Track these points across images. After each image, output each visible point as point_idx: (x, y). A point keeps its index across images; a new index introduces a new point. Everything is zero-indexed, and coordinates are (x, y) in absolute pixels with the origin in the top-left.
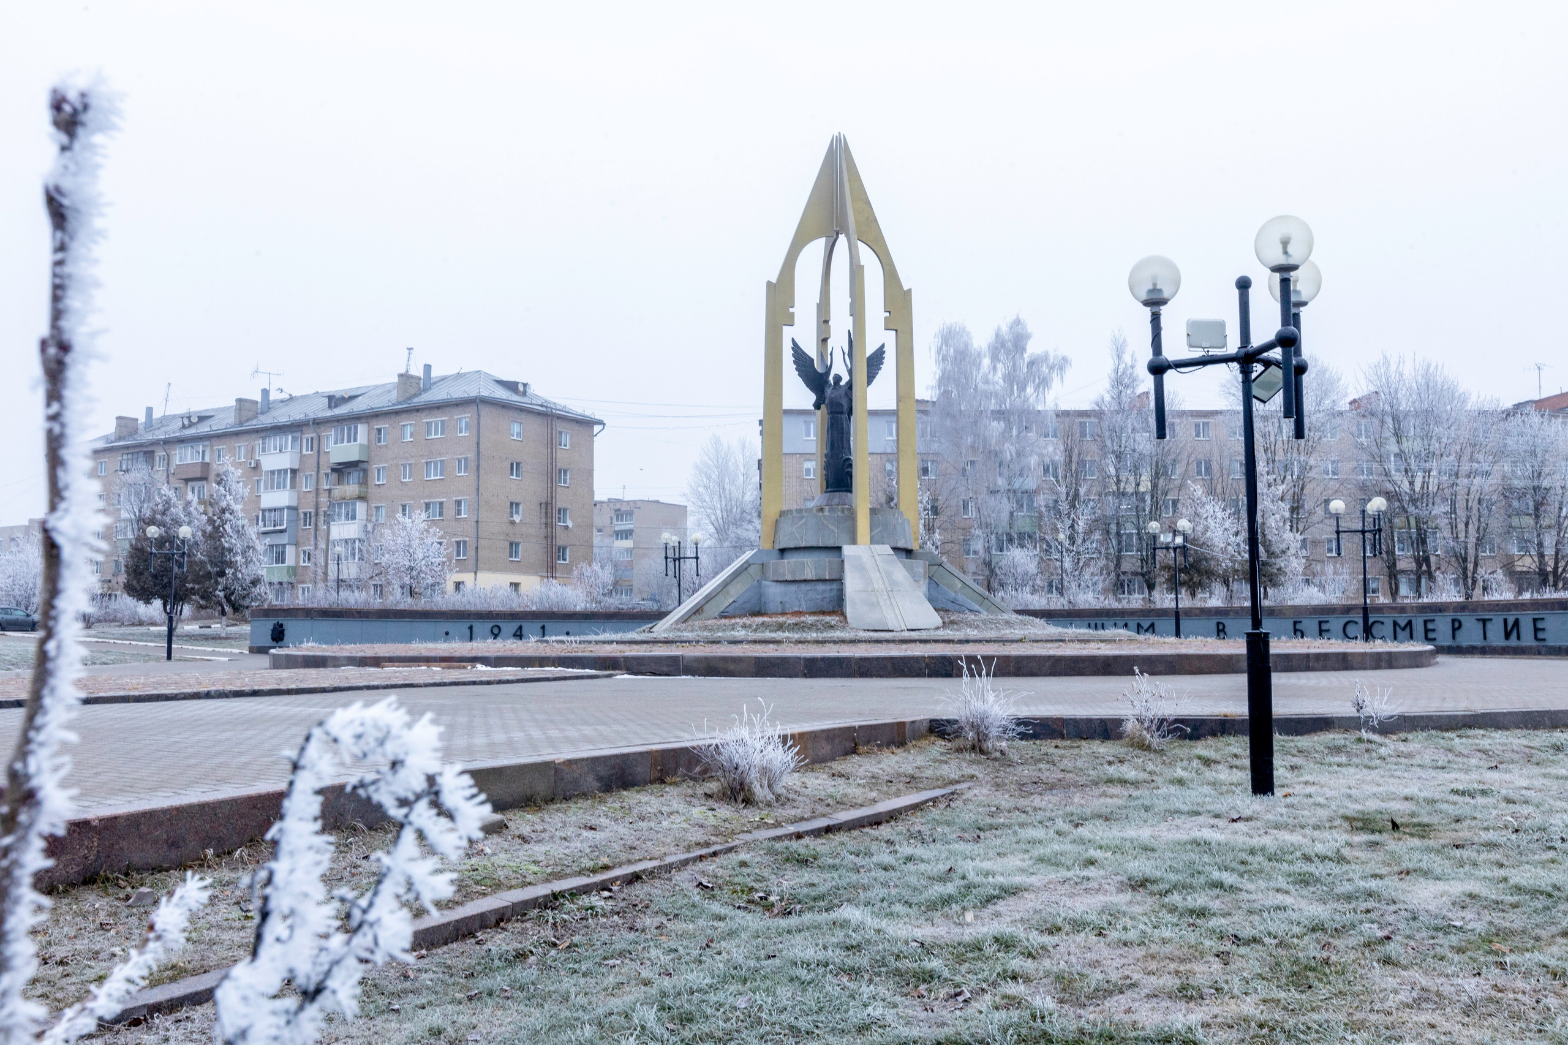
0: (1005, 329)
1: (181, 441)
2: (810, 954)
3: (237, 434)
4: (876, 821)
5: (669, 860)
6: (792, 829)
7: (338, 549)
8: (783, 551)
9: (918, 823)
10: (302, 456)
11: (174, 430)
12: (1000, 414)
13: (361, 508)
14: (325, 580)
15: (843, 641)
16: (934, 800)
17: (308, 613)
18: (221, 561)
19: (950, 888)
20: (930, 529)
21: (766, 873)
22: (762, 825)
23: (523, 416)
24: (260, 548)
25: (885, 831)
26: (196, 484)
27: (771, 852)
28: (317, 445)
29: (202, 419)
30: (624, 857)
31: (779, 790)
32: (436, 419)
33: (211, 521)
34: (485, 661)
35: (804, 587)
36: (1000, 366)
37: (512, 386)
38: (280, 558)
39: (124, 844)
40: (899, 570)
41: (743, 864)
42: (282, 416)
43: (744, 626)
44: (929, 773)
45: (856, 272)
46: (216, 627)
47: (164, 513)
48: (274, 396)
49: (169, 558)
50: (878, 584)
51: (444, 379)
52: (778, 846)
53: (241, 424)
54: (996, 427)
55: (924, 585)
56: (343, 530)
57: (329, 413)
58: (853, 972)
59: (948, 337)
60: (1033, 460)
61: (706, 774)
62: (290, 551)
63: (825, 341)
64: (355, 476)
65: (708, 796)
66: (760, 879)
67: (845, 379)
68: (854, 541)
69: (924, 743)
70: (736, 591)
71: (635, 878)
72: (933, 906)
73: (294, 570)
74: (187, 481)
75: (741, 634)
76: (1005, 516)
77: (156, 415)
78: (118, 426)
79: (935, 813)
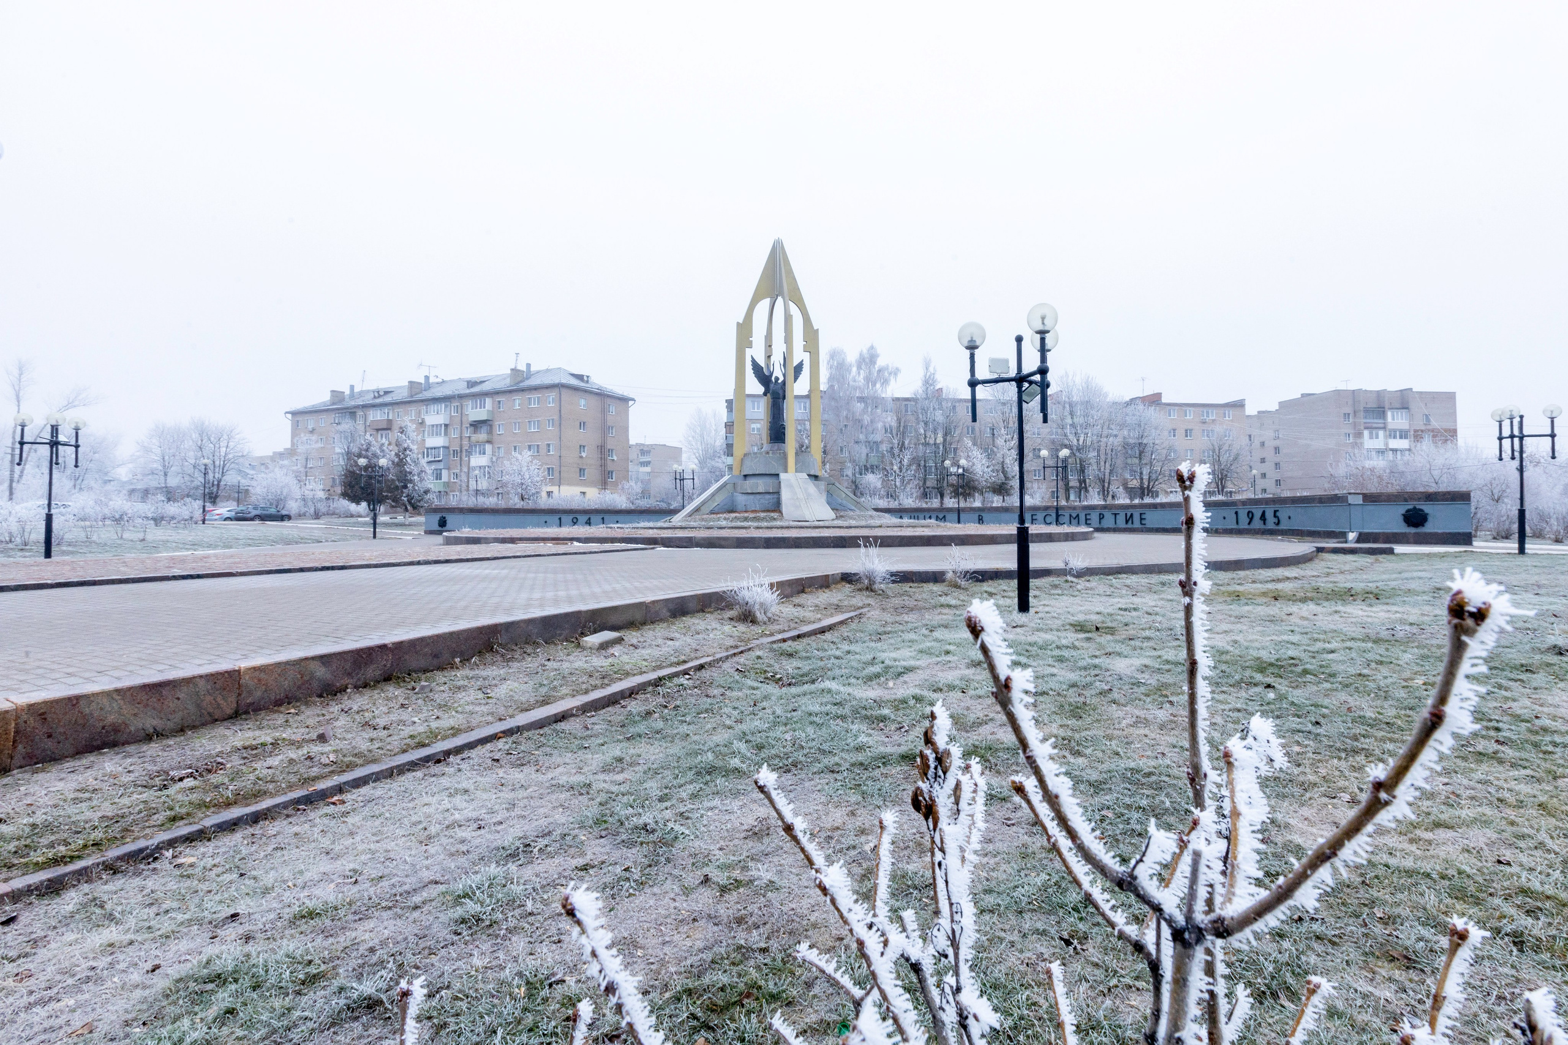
0: (865, 351)
1: (374, 406)
2: (816, 708)
3: (409, 402)
4: (822, 631)
5: (718, 656)
6: (780, 637)
7: (477, 472)
8: (745, 476)
9: (844, 631)
10: (451, 417)
11: (368, 399)
12: (861, 399)
13: (488, 447)
14: (468, 490)
15: (782, 528)
16: (851, 618)
17: (461, 511)
18: (404, 479)
19: (877, 669)
20: (824, 464)
21: (772, 662)
22: (763, 635)
23: (587, 395)
24: (429, 472)
25: (828, 636)
26: (384, 432)
27: (772, 650)
28: (460, 410)
29: (386, 393)
30: (693, 655)
31: (769, 615)
32: (534, 396)
33: (397, 455)
34: (579, 540)
35: (758, 497)
36: (862, 372)
37: (580, 377)
38: (439, 476)
39: (407, 657)
40: (811, 487)
41: (759, 657)
42: (438, 392)
43: (725, 519)
44: (846, 603)
45: (788, 319)
46: (400, 518)
47: (367, 450)
48: (432, 380)
49: (370, 477)
50: (800, 496)
51: (538, 372)
52: (775, 646)
53: (412, 396)
54: (860, 406)
55: (825, 497)
56: (478, 460)
57: (468, 391)
58: (843, 718)
59: (833, 355)
60: (880, 425)
61: (730, 606)
62: (445, 473)
63: (769, 357)
64: (484, 429)
65: (731, 619)
66: (770, 666)
67: (781, 379)
68: (786, 471)
69: (839, 586)
70: (719, 499)
71: (701, 667)
72: (870, 678)
73: (447, 484)
74: (378, 430)
75: (724, 523)
76: (864, 456)
77: (356, 390)
78: (332, 396)
79: (853, 625)
